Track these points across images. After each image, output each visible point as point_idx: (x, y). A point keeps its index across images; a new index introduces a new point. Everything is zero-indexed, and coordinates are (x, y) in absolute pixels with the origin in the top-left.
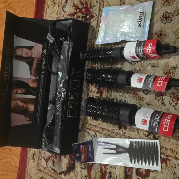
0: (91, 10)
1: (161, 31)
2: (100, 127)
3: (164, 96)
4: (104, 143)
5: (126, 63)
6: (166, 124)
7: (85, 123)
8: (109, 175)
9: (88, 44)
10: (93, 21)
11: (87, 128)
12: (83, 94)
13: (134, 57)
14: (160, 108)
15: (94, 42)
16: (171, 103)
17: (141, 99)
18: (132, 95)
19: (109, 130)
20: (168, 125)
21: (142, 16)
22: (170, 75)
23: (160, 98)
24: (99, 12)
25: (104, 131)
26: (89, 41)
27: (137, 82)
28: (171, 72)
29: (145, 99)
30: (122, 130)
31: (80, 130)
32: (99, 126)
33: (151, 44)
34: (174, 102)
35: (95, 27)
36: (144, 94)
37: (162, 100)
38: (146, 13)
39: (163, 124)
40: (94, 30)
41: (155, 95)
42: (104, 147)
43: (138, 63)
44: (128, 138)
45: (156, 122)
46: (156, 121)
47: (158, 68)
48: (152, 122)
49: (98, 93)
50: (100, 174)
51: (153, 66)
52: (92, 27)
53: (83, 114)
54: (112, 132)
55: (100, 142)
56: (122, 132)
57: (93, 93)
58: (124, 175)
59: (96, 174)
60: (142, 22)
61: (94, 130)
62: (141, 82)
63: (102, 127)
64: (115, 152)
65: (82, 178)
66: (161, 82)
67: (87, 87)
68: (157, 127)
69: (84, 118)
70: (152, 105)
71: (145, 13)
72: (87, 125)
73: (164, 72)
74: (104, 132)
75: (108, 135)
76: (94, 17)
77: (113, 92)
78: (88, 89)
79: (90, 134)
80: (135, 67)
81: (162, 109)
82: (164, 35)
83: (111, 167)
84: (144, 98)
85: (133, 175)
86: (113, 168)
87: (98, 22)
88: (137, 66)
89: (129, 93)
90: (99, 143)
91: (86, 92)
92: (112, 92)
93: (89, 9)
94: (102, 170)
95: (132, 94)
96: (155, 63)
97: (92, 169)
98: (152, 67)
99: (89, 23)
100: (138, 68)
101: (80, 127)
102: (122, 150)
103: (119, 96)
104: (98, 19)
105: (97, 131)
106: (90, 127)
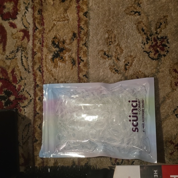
0: (17, 86)
9: (21, 151)
10: (24, 107)
21: (137, 109)
24: (35, 91)
26: (21, 145)
35: (31, 118)
38: (143, 102)
40: (30, 126)
52: (24, 118)
60: (140, 122)
71: (141, 102)
76: (25, 98)
87: (35, 110)
93: (13, 83)
99: (17, 110)
104: (35, 103)
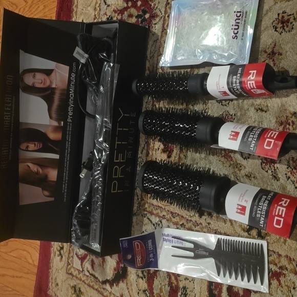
0: (153, 4)
1: (274, 47)
2: (168, 211)
3: (276, 163)
4: (173, 239)
5: (212, 101)
6: (278, 216)
7: (143, 202)
8: (183, 291)
9: (148, 64)
10: (156, 24)
11: (147, 211)
12: (139, 152)
13: (225, 93)
14: (269, 184)
15: (158, 62)
16: (289, 178)
17: (238, 166)
18: (223, 159)
19: (182, 217)
20: (282, 218)
21: (239, 19)
22: (288, 126)
23: (270, 166)
24: (166, 9)
25: (174, 218)
26: (149, 59)
27: (229, 139)
28: (290, 121)
29: (245, 167)
30: (204, 217)
31: (135, 214)
32: (167, 208)
33: (255, 71)
34: (293, 176)
35: (159, 34)
36: (242, 159)
37: (273, 170)
38: (246, 13)
39: (273, 214)
40: (158, 41)
41: (261, 161)
42: (174, 244)
43: (233, 103)
44: (215, 233)
45: (261, 211)
46: (262, 209)
47: (268, 113)
48: (254, 210)
49: (164, 151)
50: (168, 289)
51: (259, 109)
52: (154, 34)
54: (188, 220)
55: (168, 235)
56: (204, 221)
57: (156, 152)
58: (207, 293)
59: (161, 289)
60: (240, 31)
61: (157, 215)
62: (236, 140)
63: (172, 210)
64: (192, 254)
65: (138, 293)
66: (271, 142)
67: (146, 140)
68: (262, 219)
69: (141, 194)
70: (257, 178)
71: (245, 13)
72: (147, 206)
73: (278, 120)
74: (174, 220)
75: (181, 225)
76: (157, 16)
77: (190, 151)
78: (148, 144)
79: (151, 221)
80: (228, 109)
81: (273, 186)
82: (279, 55)
83: (186, 278)
84: (243, 165)
85: (222, 294)
86: (190, 281)
87: (163, 27)
88: (231, 109)
89: (216, 155)
90: (166, 238)
91: (144, 148)
92: (187, 151)
93: (149, 2)
94: (172, 283)
95: (222, 157)
96: (263, 103)
97: (155, 279)
98: (257, 110)
99: (149, 27)
100: (232, 112)
101: (135, 208)
102: (204, 253)
103: (200, 159)
104: (164, 20)
105: (164, 217)
106: (152, 210)
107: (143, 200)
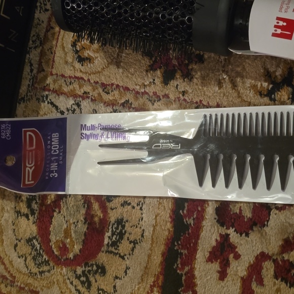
2: (97, 83)
4: (104, 132)
7: (41, 75)
8: (117, 228)
11: (49, 90)
19: (127, 89)
25: (108, 93)
30: (173, 83)
31: (23, 99)
32: (93, 78)
42: (104, 142)
44: (197, 108)
50: (83, 228)
53: (35, 48)
54: (138, 93)
55: (93, 127)
56: (173, 89)
58: (169, 225)
63: (103, 80)
65: (16, 246)
69: (40, 60)
72: (49, 80)
75: (123, 105)
79: (57, 107)
83: (125, 204)
85: (204, 223)
86: (133, 207)
90: (88, 133)
94: (93, 216)
97: (55, 214)
101: (23, 89)
105: (85, 96)
106: (61, 86)
107: (43, 70)
